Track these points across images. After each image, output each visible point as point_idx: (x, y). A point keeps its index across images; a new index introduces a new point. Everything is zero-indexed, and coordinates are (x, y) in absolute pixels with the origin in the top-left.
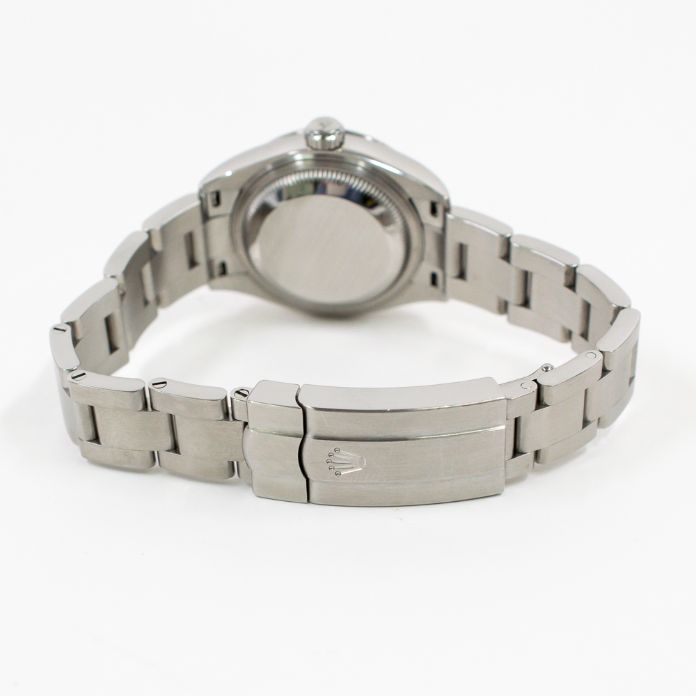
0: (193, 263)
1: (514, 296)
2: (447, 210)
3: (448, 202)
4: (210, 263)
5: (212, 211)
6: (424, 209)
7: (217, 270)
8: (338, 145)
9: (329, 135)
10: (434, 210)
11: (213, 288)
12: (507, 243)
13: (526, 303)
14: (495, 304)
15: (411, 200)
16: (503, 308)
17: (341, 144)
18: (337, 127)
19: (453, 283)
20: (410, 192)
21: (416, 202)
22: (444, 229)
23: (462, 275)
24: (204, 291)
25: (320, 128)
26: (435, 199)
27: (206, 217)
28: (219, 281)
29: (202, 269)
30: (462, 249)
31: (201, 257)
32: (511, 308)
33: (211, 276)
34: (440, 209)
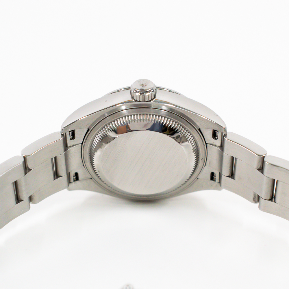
0: (57, 175)
1: (265, 193)
2: (224, 136)
3: (225, 129)
4: (68, 175)
5: (70, 143)
6: (208, 135)
7: (72, 178)
8: (153, 98)
9: (147, 92)
10: (215, 135)
11: (69, 190)
12: (263, 160)
13: (272, 198)
14: (252, 197)
15: (199, 130)
16: (257, 199)
17: (155, 96)
18: (152, 86)
19: (225, 179)
20: (199, 124)
21: (201, 130)
22: (222, 147)
23: (232, 175)
24: (65, 192)
25: (140, 87)
26: (216, 128)
27: (66, 147)
28: (73, 184)
29: (64, 179)
30: (233, 160)
31: (62, 171)
32: (261, 200)
33: (69, 182)
34: (219, 135)
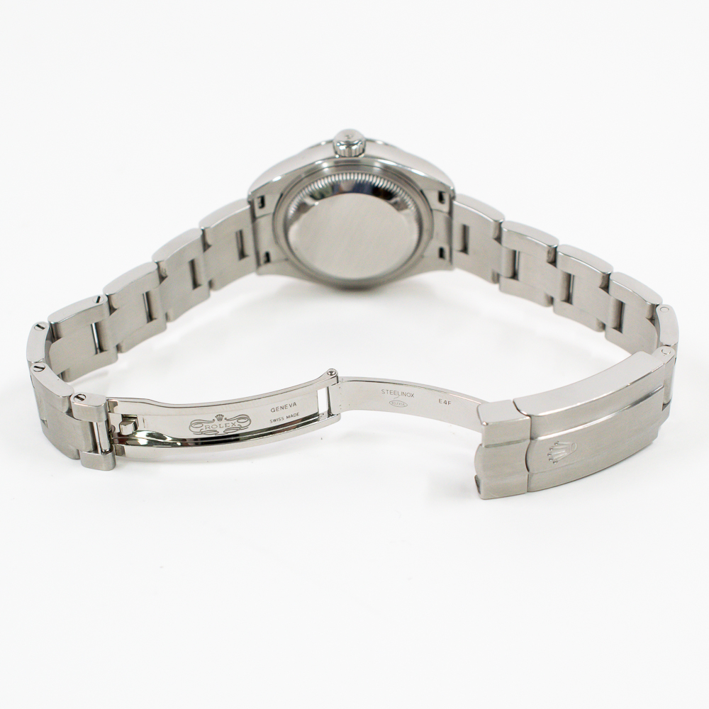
0: (242, 255)
1: (505, 270)
2: (452, 198)
3: (453, 191)
4: (257, 254)
5: (258, 212)
6: (433, 197)
7: (263, 258)
8: (361, 151)
9: (354, 145)
10: (441, 199)
11: (259, 274)
12: (499, 226)
13: (515, 275)
14: (490, 275)
15: (422, 192)
16: (496, 278)
17: (364, 151)
18: (360, 138)
19: (458, 255)
20: (421, 185)
21: (425, 192)
22: (450, 213)
23: (465, 249)
24: (252, 278)
25: (346, 139)
26: (442, 190)
27: (254, 218)
28: (264, 268)
29: (251, 259)
30: (465, 229)
31: (249, 249)
32: (502, 279)
33: (258, 264)
34: (446, 197)
